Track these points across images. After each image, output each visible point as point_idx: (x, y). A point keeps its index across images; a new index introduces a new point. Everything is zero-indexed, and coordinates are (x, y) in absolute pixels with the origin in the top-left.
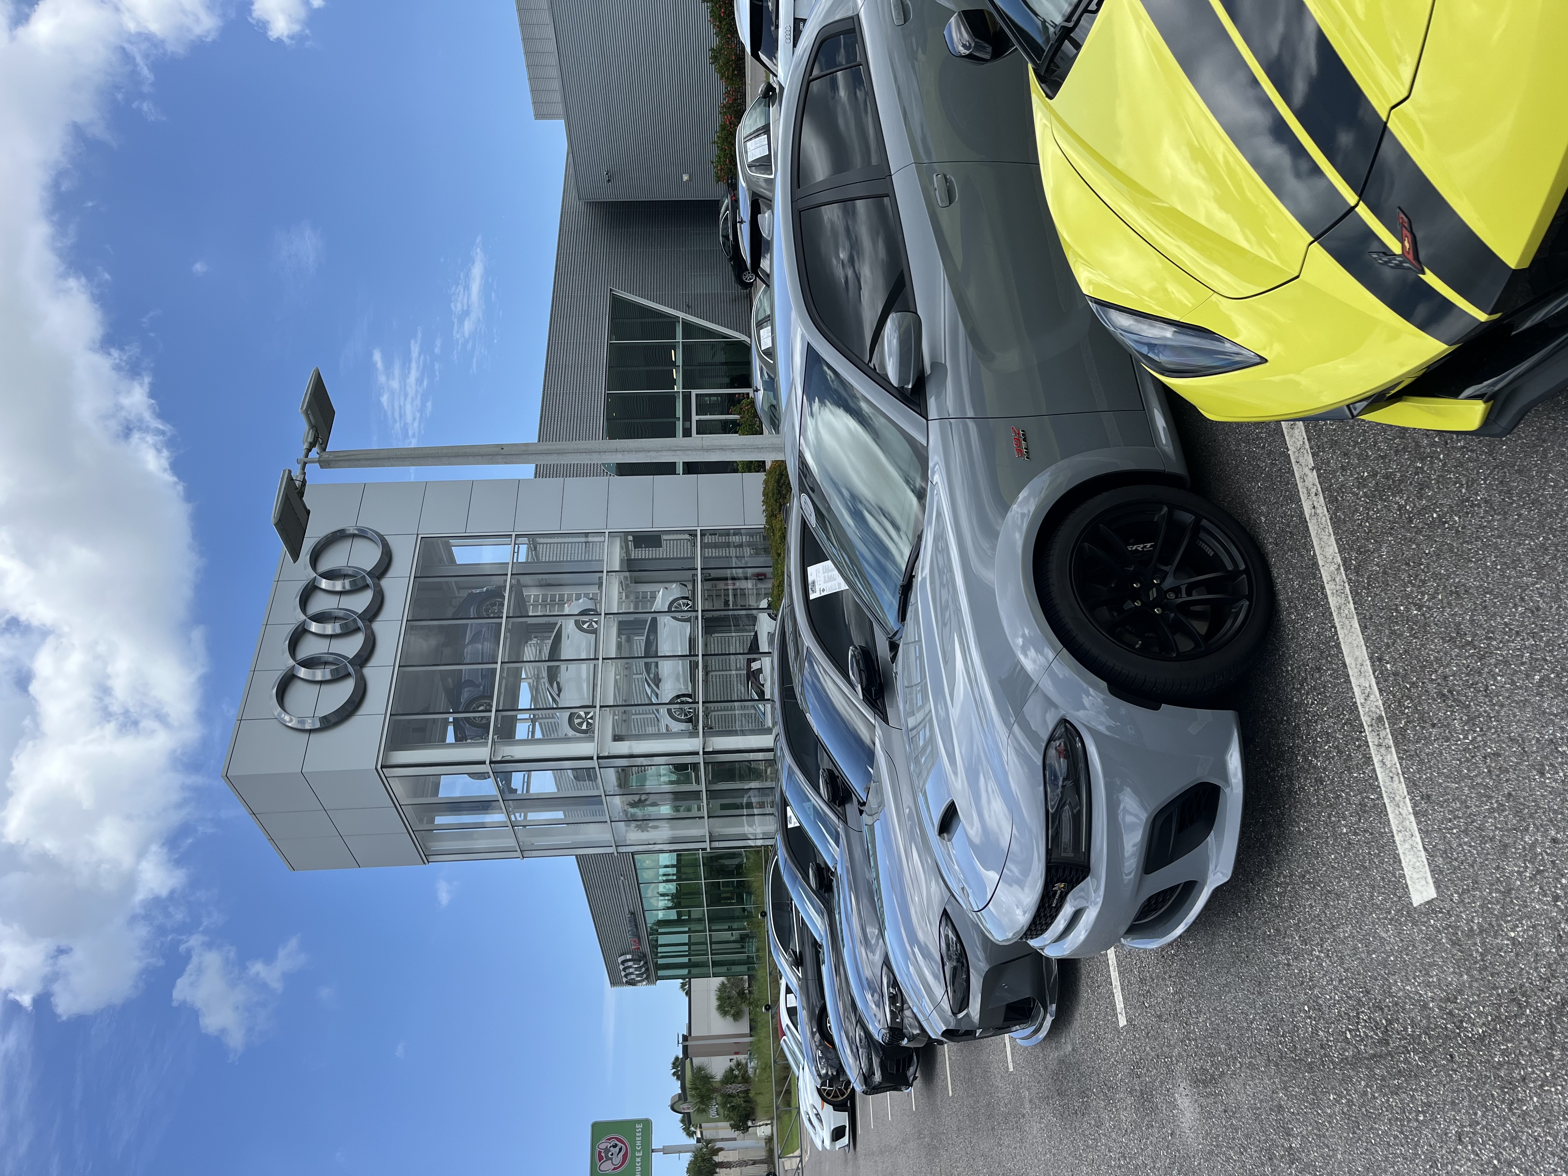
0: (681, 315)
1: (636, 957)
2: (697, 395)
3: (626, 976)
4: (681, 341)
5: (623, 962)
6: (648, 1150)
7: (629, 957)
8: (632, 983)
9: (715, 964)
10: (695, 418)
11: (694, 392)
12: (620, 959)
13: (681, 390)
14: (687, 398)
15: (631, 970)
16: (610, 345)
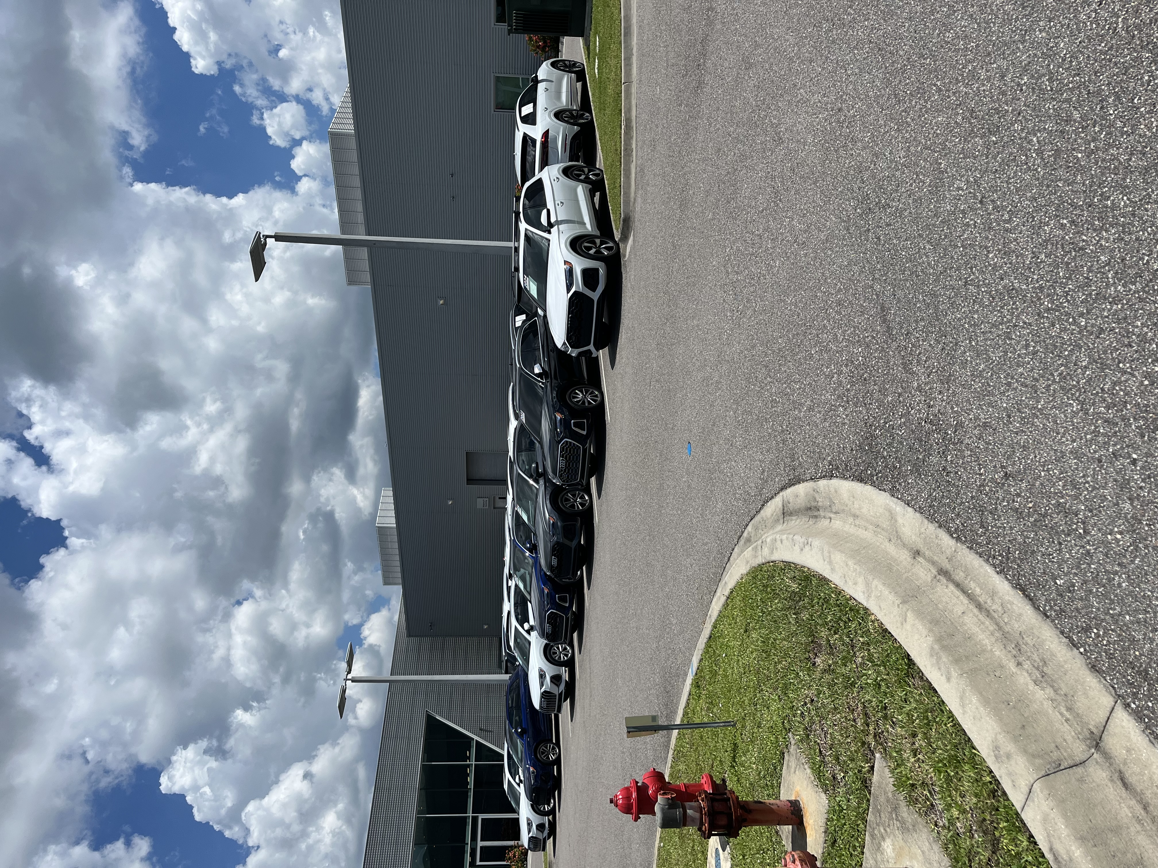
0: (476, 738)
2: (482, 819)
4: (474, 763)
10: (480, 844)
11: (481, 816)
13: (471, 815)
14: (475, 819)
16: (423, 766)
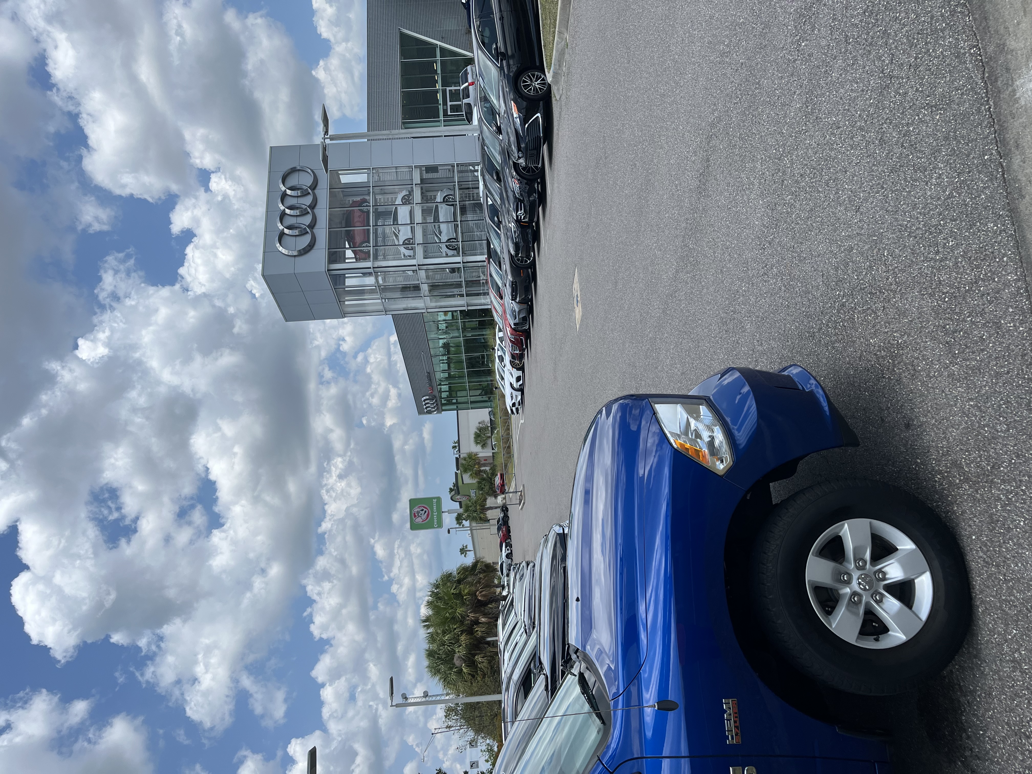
0: (439, 43)
1: (431, 397)
3: (426, 408)
4: (439, 58)
5: (425, 400)
6: (440, 512)
7: (428, 397)
8: (429, 412)
9: (472, 402)
10: (449, 103)
11: (448, 89)
12: (423, 399)
13: (441, 88)
14: (444, 92)
15: (429, 405)
16: (401, 62)
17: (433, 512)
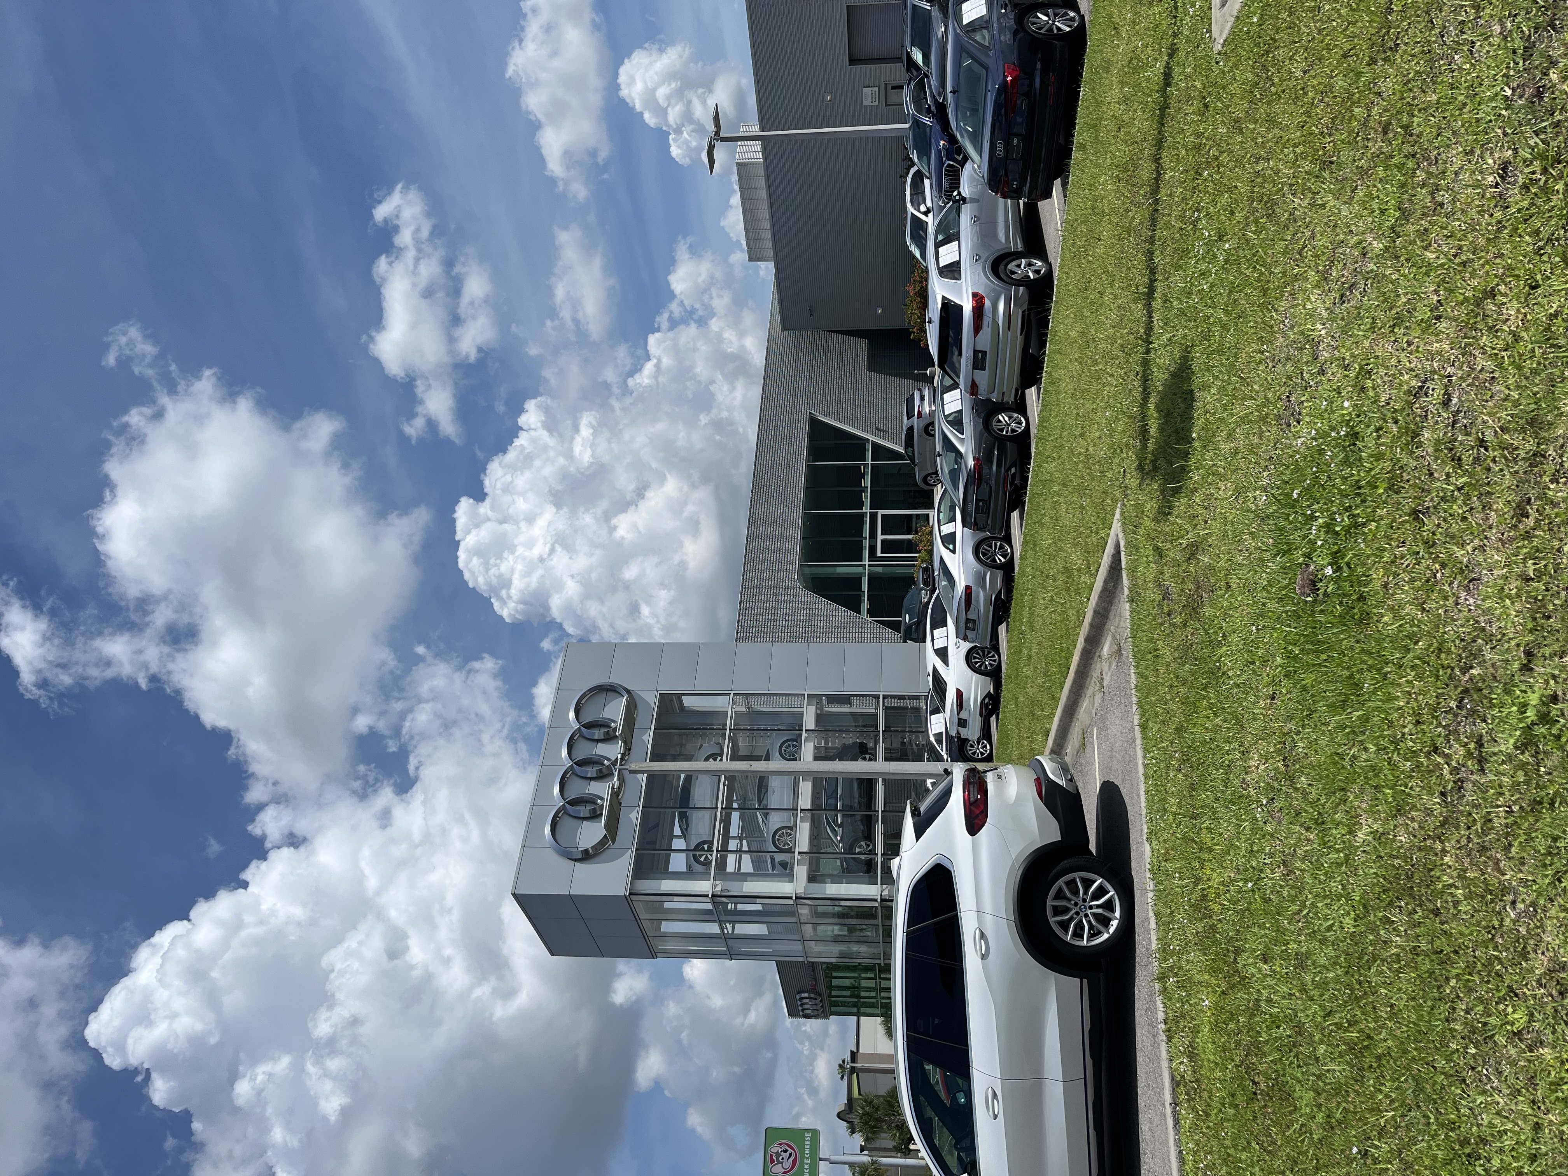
0: (871, 438)
1: (812, 995)
2: (882, 515)
3: (803, 1010)
4: (870, 462)
5: (802, 999)
6: (816, 1159)
7: (806, 995)
8: (808, 1016)
9: (883, 1006)
10: (880, 537)
11: (880, 513)
12: (798, 997)
13: (868, 511)
14: (873, 517)
15: (808, 1007)
16: (808, 466)
17: (803, 1157)
